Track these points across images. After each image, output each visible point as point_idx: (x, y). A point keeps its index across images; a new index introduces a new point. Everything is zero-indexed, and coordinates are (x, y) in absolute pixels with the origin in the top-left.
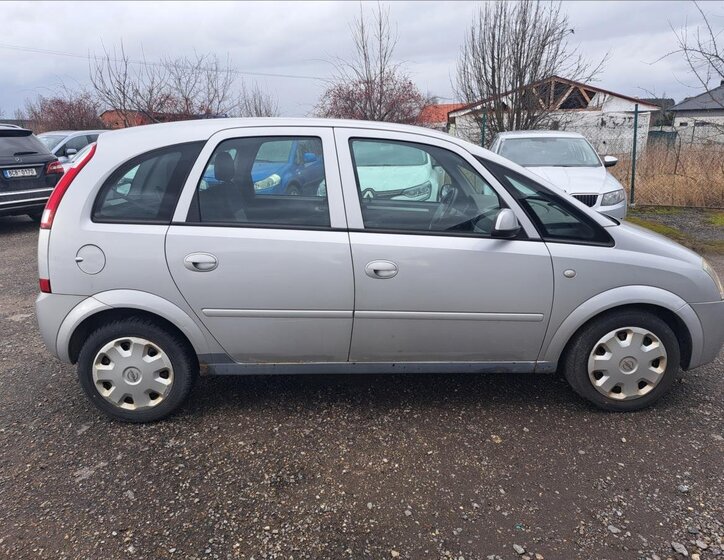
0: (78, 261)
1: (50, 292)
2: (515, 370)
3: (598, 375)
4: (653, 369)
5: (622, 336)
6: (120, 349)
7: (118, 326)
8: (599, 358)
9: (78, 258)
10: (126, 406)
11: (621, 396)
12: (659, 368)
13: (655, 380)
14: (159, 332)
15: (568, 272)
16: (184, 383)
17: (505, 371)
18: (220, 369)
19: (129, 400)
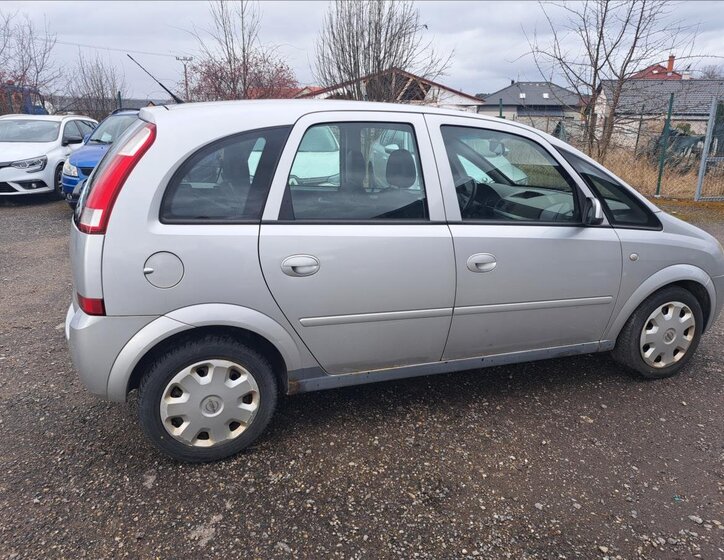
0: (146, 273)
1: (104, 314)
2: (583, 352)
3: (646, 348)
4: (685, 337)
5: (665, 311)
6: (196, 376)
7: (196, 348)
8: (649, 332)
9: (146, 270)
10: (201, 443)
11: (661, 364)
12: (688, 336)
13: (686, 347)
14: (244, 351)
15: (633, 256)
16: (271, 406)
17: (575, 353)
18: (311, 384)
19: (204, 435)
